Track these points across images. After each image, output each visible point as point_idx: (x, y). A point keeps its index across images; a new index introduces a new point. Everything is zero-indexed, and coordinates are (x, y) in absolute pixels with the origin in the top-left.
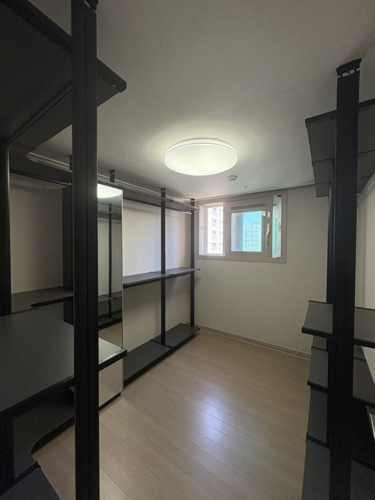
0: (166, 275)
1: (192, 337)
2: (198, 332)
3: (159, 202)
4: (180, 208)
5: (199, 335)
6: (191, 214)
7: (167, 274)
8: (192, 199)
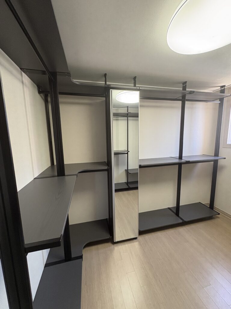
0: (183, 161)
1: (210, 218)
2: (218, 215)
3: (179, 96)
4: (206, 98)
5: (218, 219)
6: (220, 102)
7: (184, 159)
8: (222, 87)
